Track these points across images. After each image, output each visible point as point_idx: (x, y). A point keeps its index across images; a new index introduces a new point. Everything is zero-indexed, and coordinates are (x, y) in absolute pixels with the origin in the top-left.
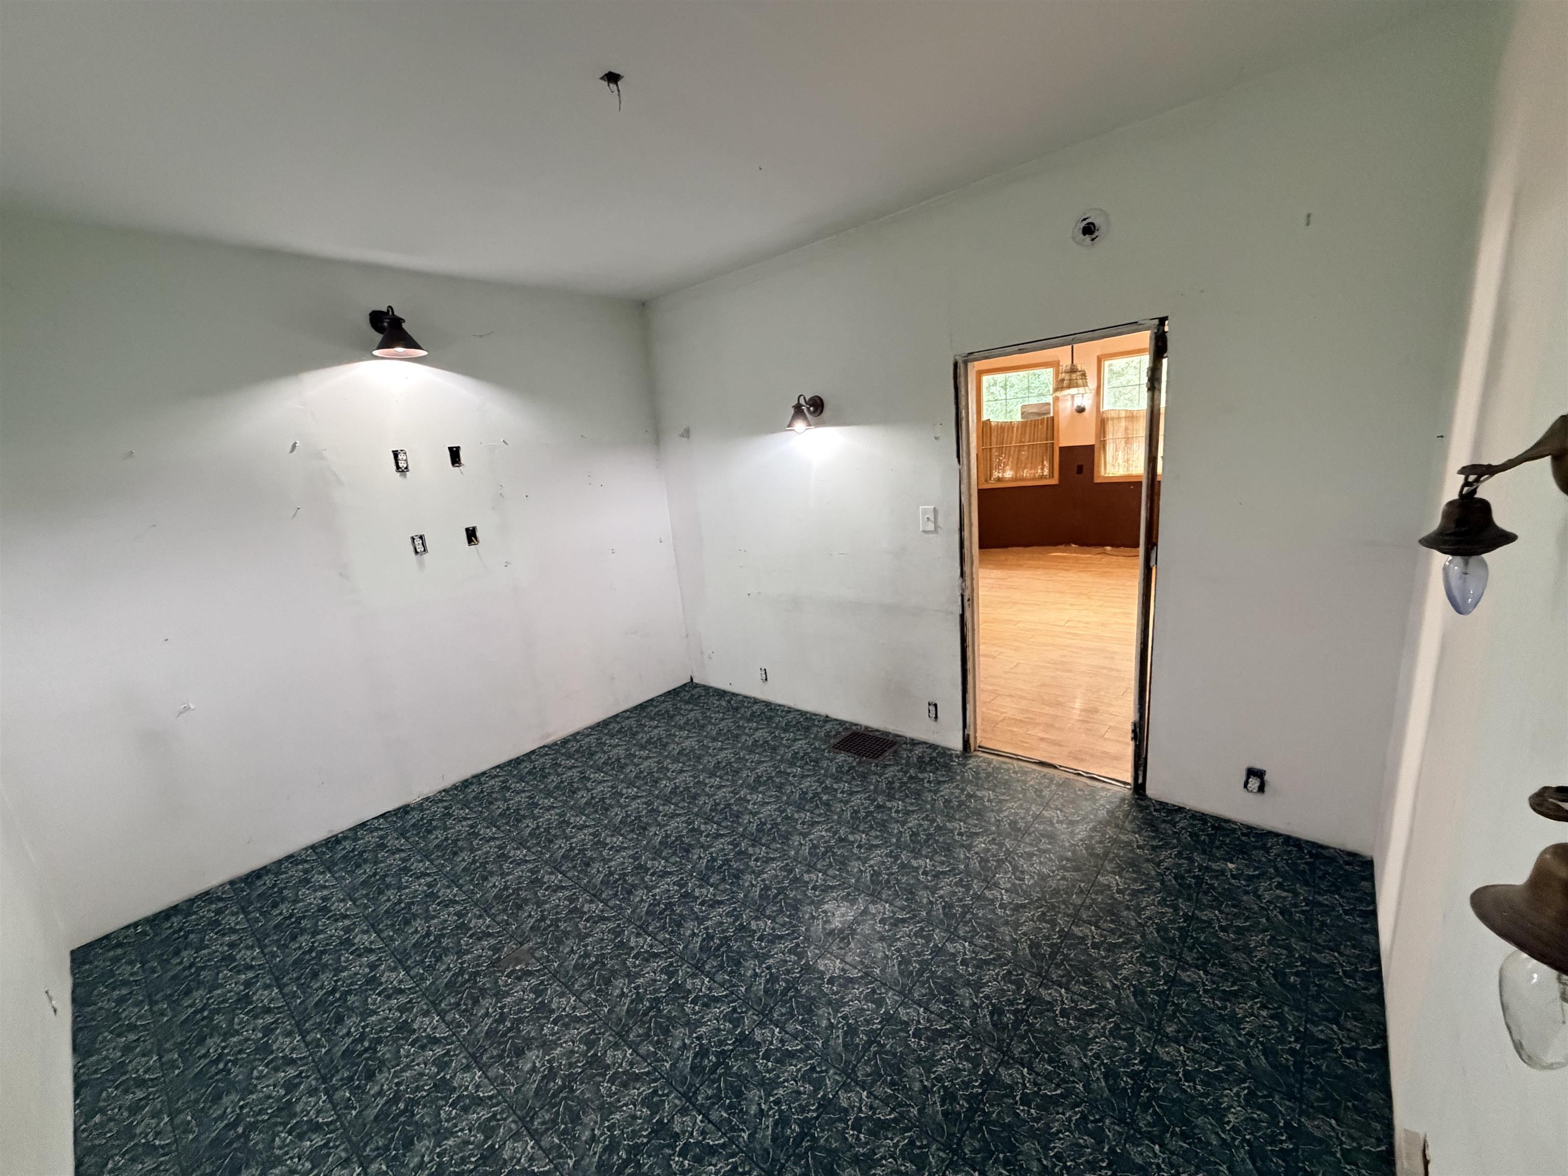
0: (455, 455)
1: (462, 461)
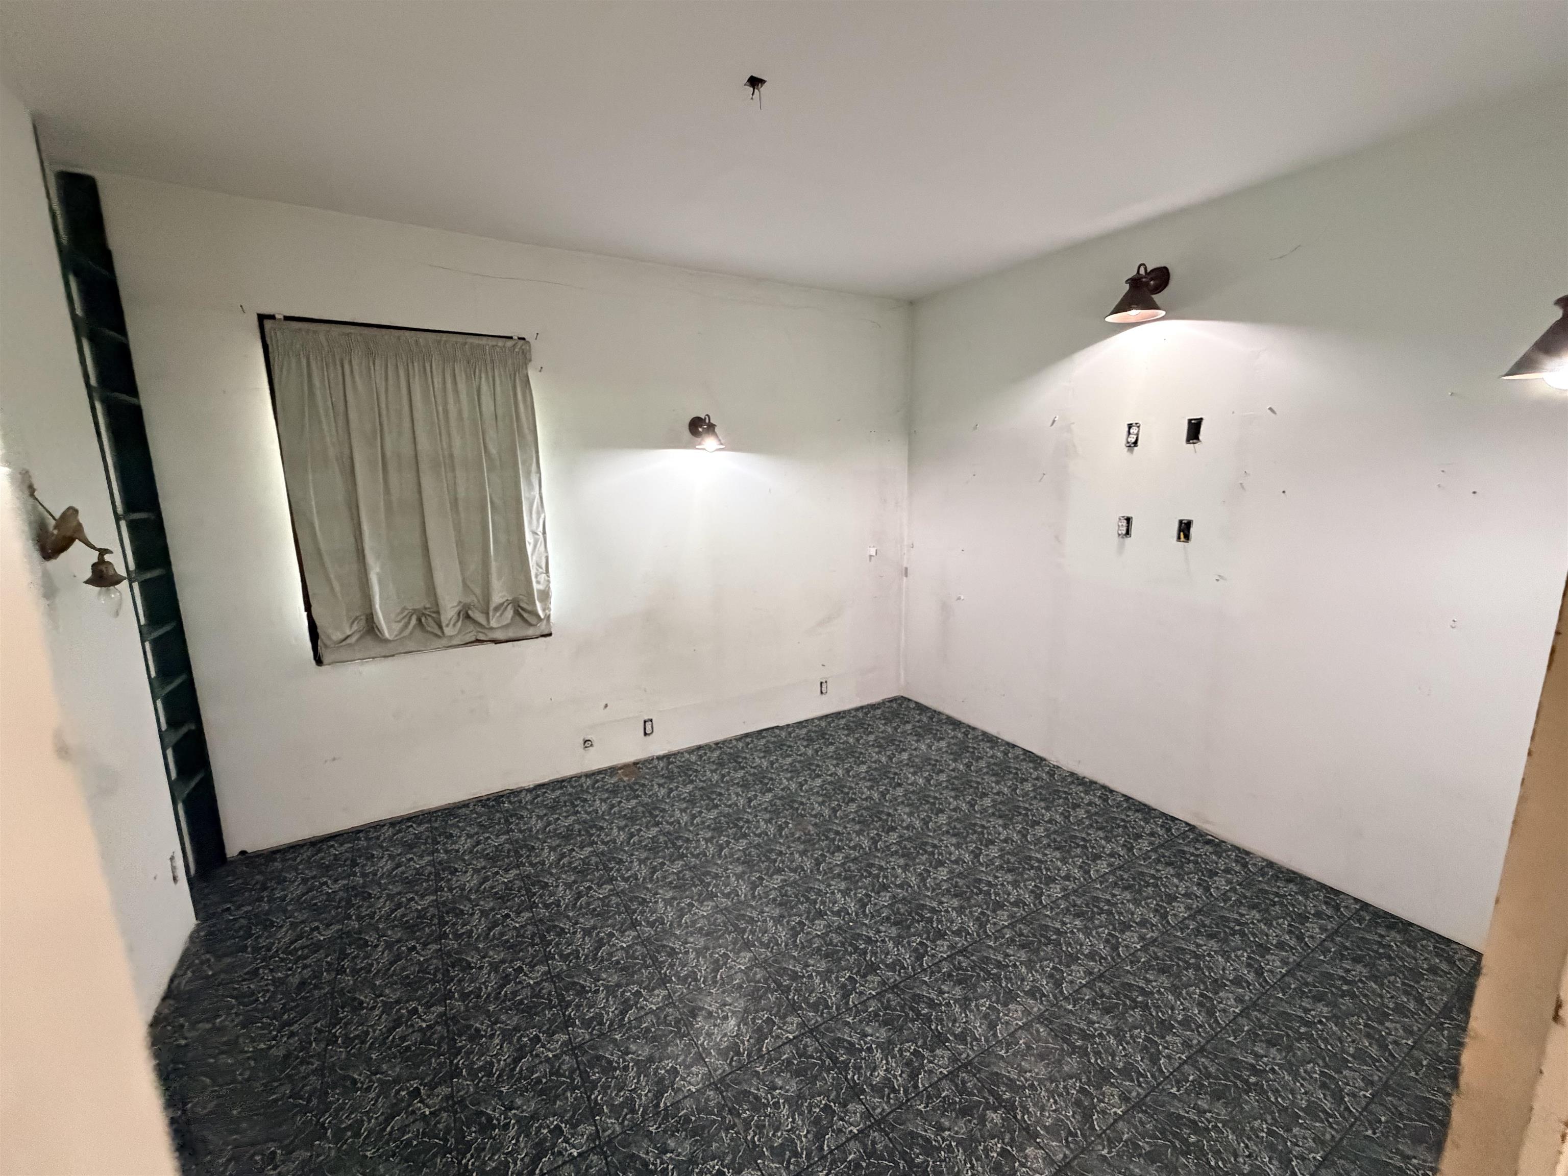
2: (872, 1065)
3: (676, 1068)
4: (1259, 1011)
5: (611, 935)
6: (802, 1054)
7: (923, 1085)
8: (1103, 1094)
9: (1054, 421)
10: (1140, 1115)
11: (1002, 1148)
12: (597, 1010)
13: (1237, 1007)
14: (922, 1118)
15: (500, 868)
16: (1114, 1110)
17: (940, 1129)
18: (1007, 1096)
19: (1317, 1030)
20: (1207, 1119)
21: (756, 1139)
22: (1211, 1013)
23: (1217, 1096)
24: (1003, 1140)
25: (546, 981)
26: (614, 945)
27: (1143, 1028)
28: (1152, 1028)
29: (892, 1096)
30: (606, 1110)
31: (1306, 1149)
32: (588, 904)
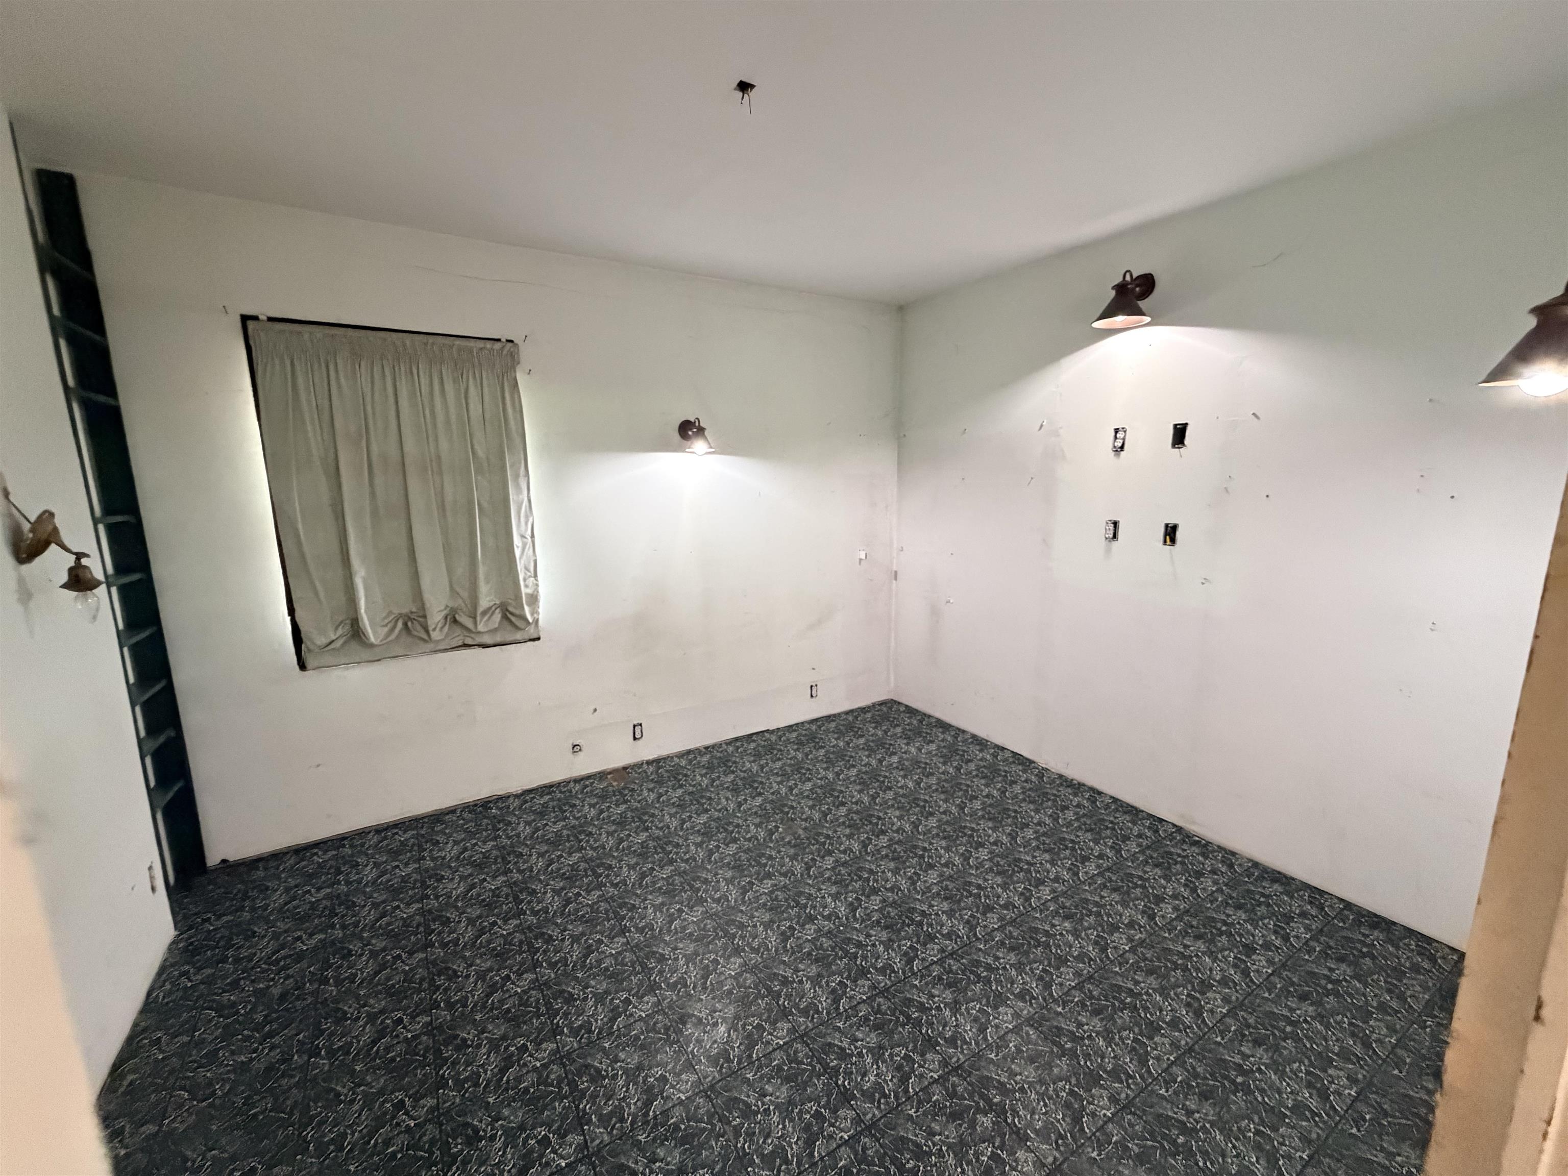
0: (1179, 435)
1: (1186, 442)
2: (863, 1070)
3: (665, 1076)
4: (1245, 1011)
5: (600, 942)
6: (794, 1060)
7: (914, 1090)
8: (1092, 1096)
9: (1042, 426)
10: (1129, 1117)
11: (992, 1151)
12: (586, 1018)
13: (1224, 1008)
14: (913, 1123)
15: (487, 875)
16: (1104, 1111)
17: (931, 1134)
18: (997, 1099)
19: (1302, 1029)
20: (1195, 1120)
21: (746, 1146)
22: (1198, 1013)
23: (1204, 1096)
24: (994, 1144)
25: (533, 989)
26: (603, 952)
27: (1131, 1030)
28: (1141, 1030)
29: (882, 1101)
30: (594, 1120)
31: (1293, 1148)
32: (577, 910)
